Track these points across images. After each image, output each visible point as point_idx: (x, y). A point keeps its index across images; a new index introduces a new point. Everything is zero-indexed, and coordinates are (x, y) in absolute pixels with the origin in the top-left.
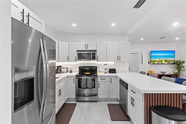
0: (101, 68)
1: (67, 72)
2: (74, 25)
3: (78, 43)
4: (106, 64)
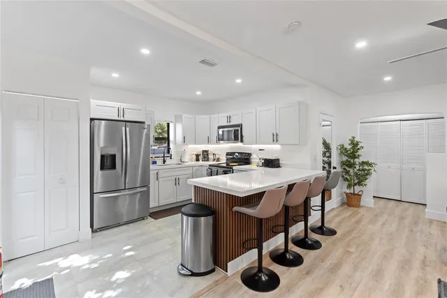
0: (255, 156)
1: (214, 160)
2: (198, 93)
3: (220, 115)
4: (263, 150)
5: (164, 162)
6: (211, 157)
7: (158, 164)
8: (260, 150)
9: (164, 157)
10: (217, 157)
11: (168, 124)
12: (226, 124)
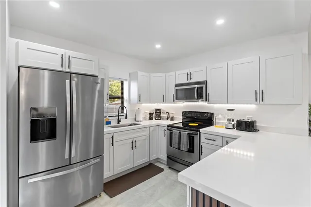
0: (220, 116)
1: (167, 119)
2: (158, 46)
3: (178, 73)
4: (232, 110)
5: (119, 121)
6: (164, 115)
7: (112, 125)
8: (229, 110)
9: (118, 116)
10: (171, 116)
11: (122, 82)
12: (185, 81)
